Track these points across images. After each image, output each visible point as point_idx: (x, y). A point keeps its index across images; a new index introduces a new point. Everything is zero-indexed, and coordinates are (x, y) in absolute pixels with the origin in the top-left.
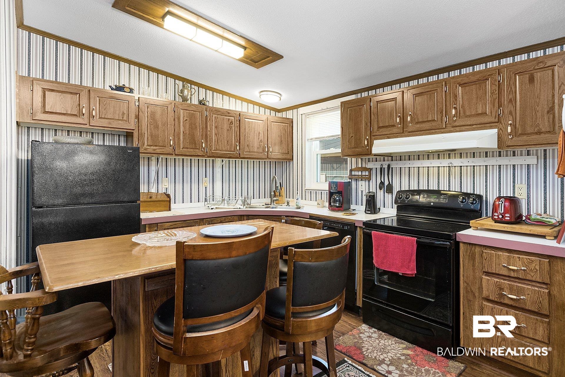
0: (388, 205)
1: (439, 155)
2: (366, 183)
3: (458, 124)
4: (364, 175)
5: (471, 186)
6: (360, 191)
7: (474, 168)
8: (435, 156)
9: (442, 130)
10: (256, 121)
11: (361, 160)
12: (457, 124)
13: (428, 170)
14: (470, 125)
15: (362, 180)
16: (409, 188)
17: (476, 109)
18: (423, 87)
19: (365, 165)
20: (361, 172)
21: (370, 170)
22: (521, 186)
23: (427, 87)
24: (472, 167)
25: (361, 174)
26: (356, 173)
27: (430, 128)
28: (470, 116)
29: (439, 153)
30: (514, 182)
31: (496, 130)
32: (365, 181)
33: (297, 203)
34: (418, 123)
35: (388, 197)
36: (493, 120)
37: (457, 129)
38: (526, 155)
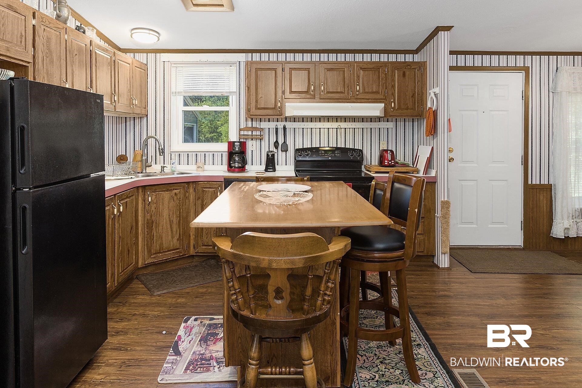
0: (282, 163)
1: (328, 118)
2: (258, 142)
3: (360, 98)
4: (255, 135)
5: (352, 144)
6: (249, 151)
7: (354, 130)
8: (325, 119)
9: (348, 101)
10: (124, 63)
11: (251, 120)
12: (358, 97)
13: (320, 131)
14: (367, 99)
15: (252, 140)
16: (303, 146)
17: (372, 88)
18: (334, 64)
19: (256, 125)
20: (251, 132)
21: (261, 130)
22: (384, 142)
23: (336, 65)
24: (353, 129)
25: (251, 134)
26: (246, 133)
27: (339, 98)
28: (367, 93)
29: (328, 117)
30: (379, 140)
31: (383, 105)
32: (256, 141)
33: (173, 169)
34: (328, 92)
35: (282, 155)
36: (382, 97)
37: (359, 101)
38: (386, 121)
